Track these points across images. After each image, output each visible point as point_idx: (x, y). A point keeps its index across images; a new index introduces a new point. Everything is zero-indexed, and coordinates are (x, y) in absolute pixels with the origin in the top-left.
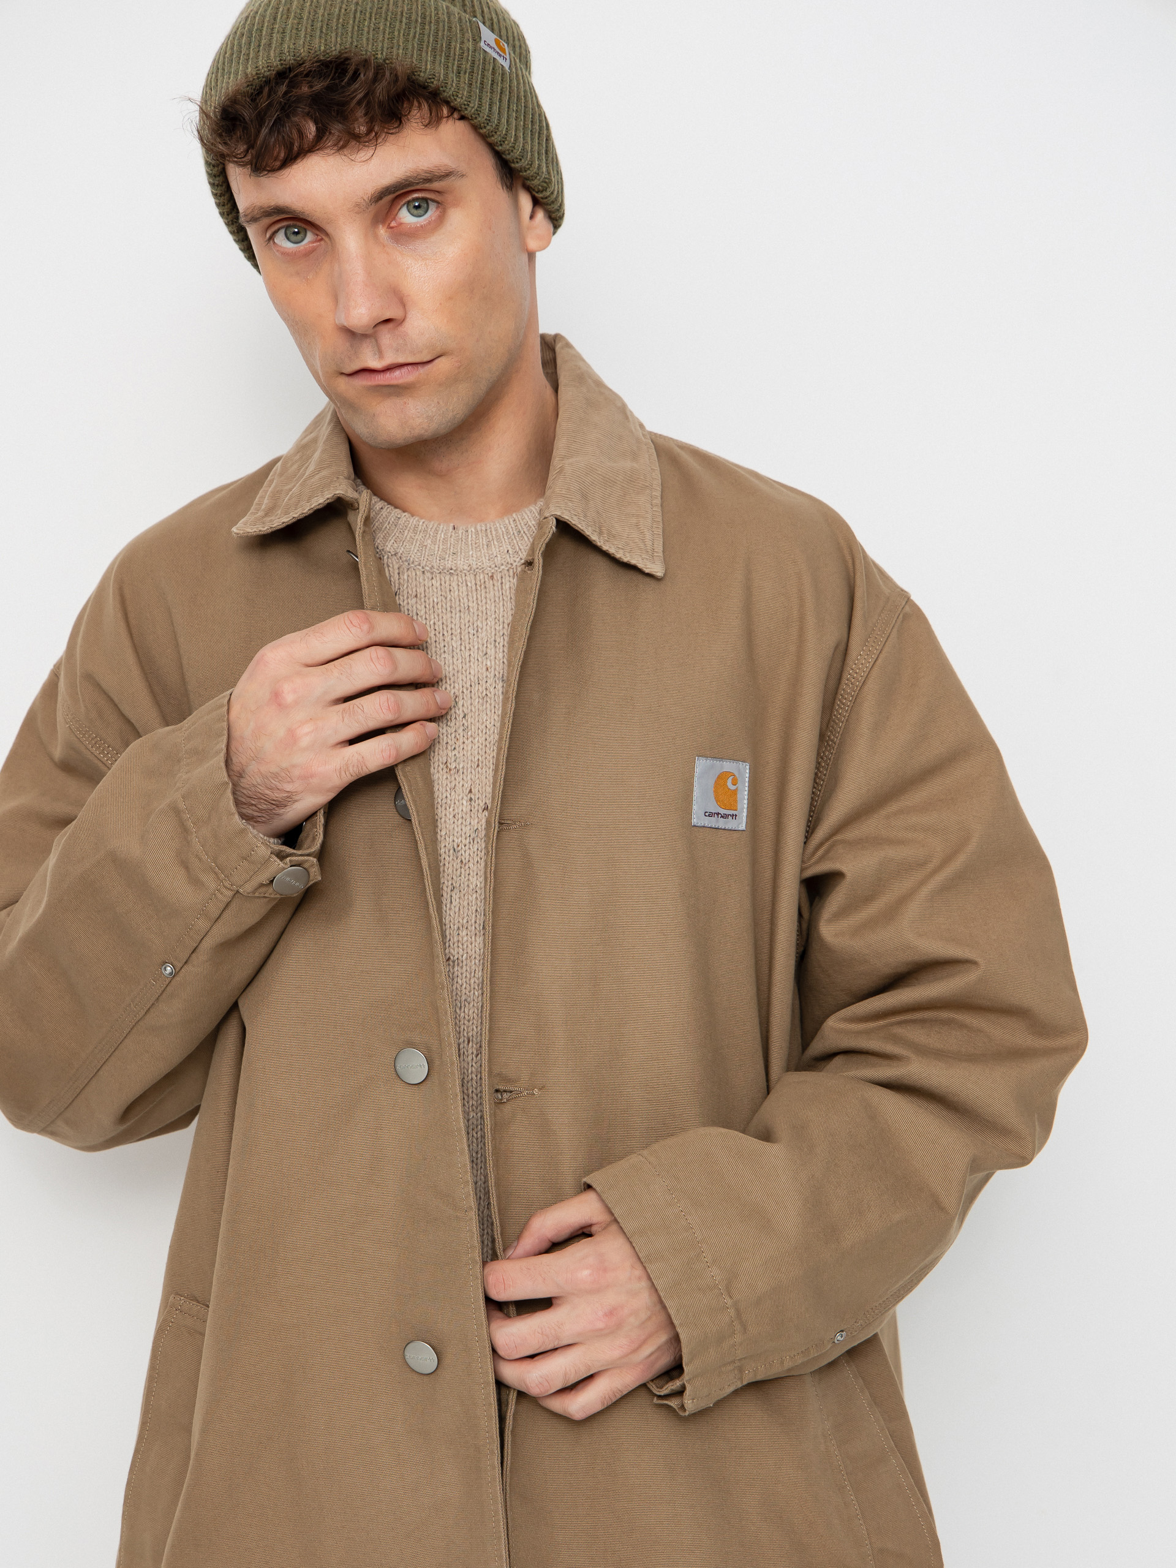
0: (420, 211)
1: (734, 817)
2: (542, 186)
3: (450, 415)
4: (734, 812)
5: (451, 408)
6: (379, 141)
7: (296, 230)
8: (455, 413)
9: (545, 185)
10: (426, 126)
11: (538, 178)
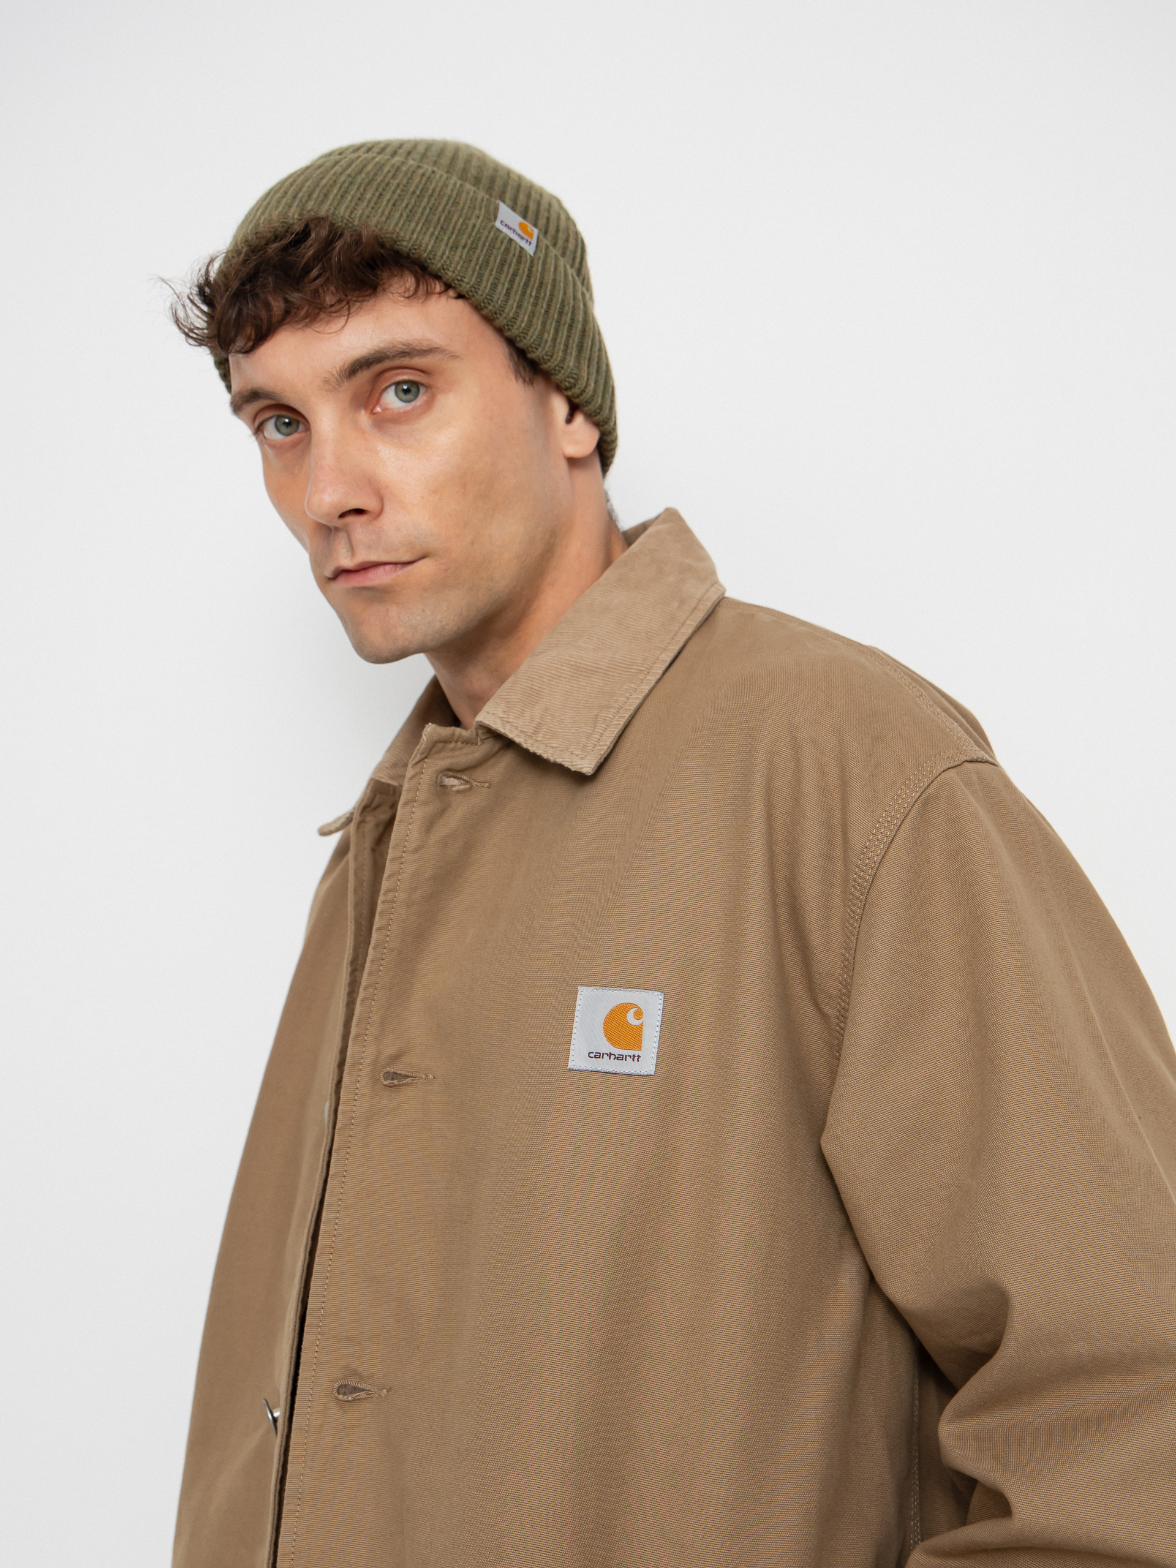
0: (409, 396)
1: (636, 1059)
2: (569, 382)
3: (437, 625)
4: (636, 1053)
5: (438, 618)
6: (352, 311)
7: (287, 420)
8: (444, 623)
9: (572, 381)
10: (408, 298)
11: (563, 371)
